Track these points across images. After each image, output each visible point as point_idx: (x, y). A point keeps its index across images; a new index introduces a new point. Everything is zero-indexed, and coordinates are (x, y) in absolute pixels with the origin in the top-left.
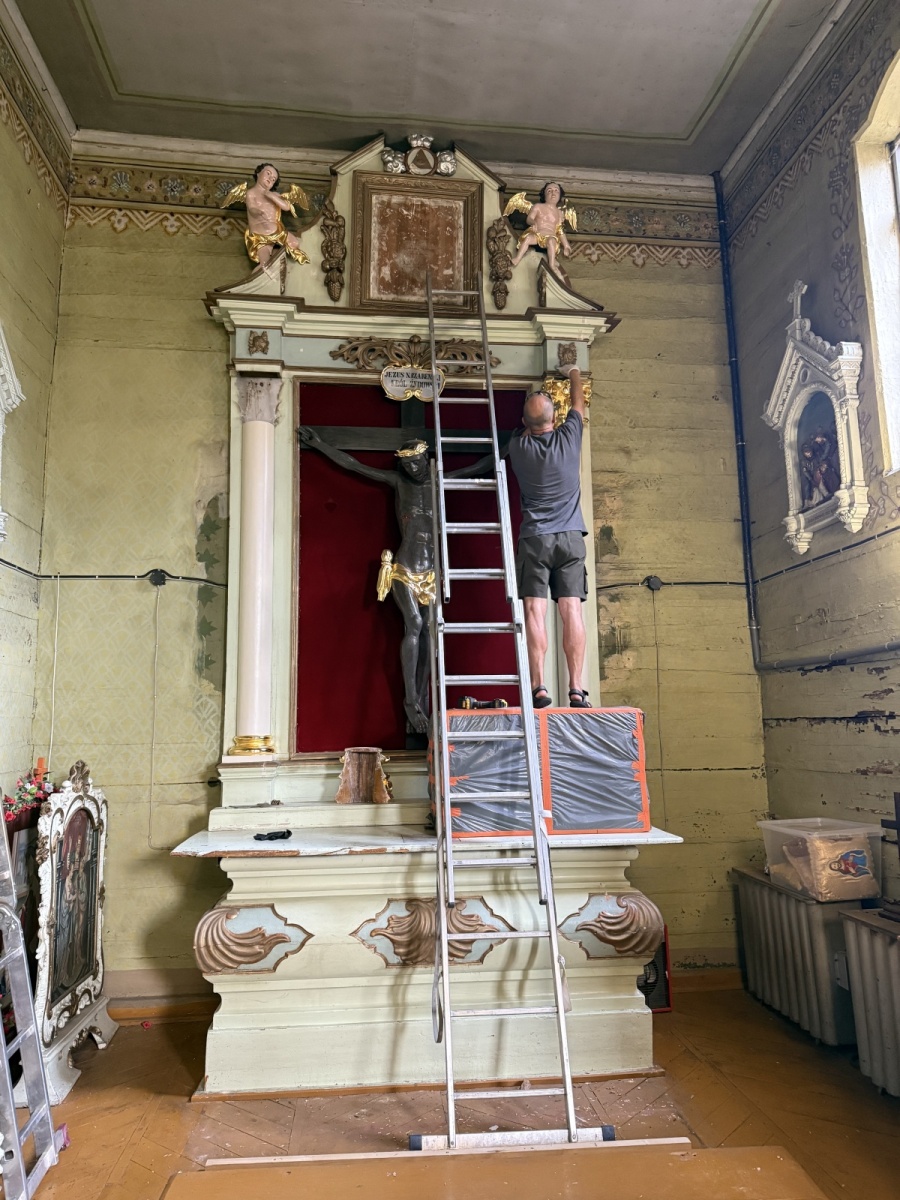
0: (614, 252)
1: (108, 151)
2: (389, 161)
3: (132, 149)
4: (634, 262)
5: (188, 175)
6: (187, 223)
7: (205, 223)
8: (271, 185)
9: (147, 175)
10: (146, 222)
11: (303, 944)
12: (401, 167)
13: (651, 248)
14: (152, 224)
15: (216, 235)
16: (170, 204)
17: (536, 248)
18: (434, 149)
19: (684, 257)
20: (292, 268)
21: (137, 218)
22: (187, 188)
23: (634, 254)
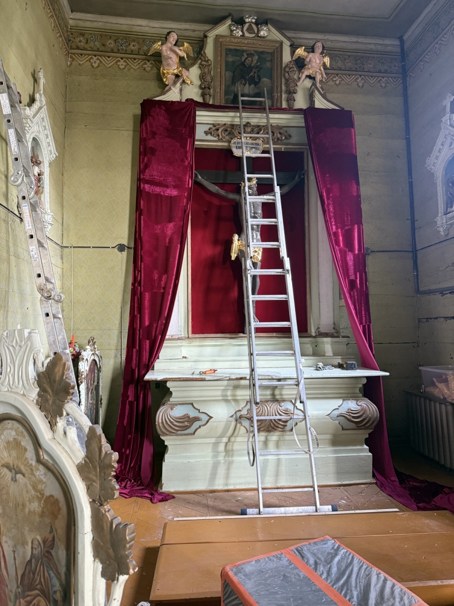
0: (348, 79)
1: (88, 24)
2: (234, 30)
3: (100, 23)
4: (358, 85)
5: (129, 37)
6: (130, 64)
7: (139, 64)
8: (174, 43)
9: (108, 37)
10: (109, 62)
11: (208, 422)
12: (240, 33)
13: (367, 77)
14: (112, 63)
15: (144, 70)
16: (121, 53)
17: (309, 77)
18: (257, 24)
19: (383, 82)
20: (185, 87)
21: (104, 61)
22: (129, 45)
23: (358, 81)
